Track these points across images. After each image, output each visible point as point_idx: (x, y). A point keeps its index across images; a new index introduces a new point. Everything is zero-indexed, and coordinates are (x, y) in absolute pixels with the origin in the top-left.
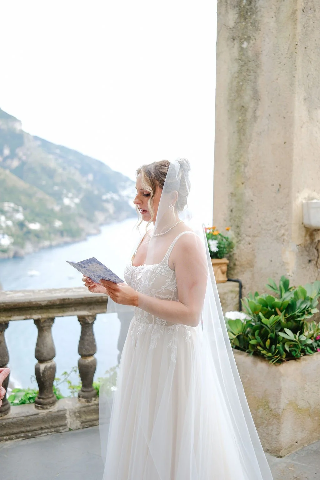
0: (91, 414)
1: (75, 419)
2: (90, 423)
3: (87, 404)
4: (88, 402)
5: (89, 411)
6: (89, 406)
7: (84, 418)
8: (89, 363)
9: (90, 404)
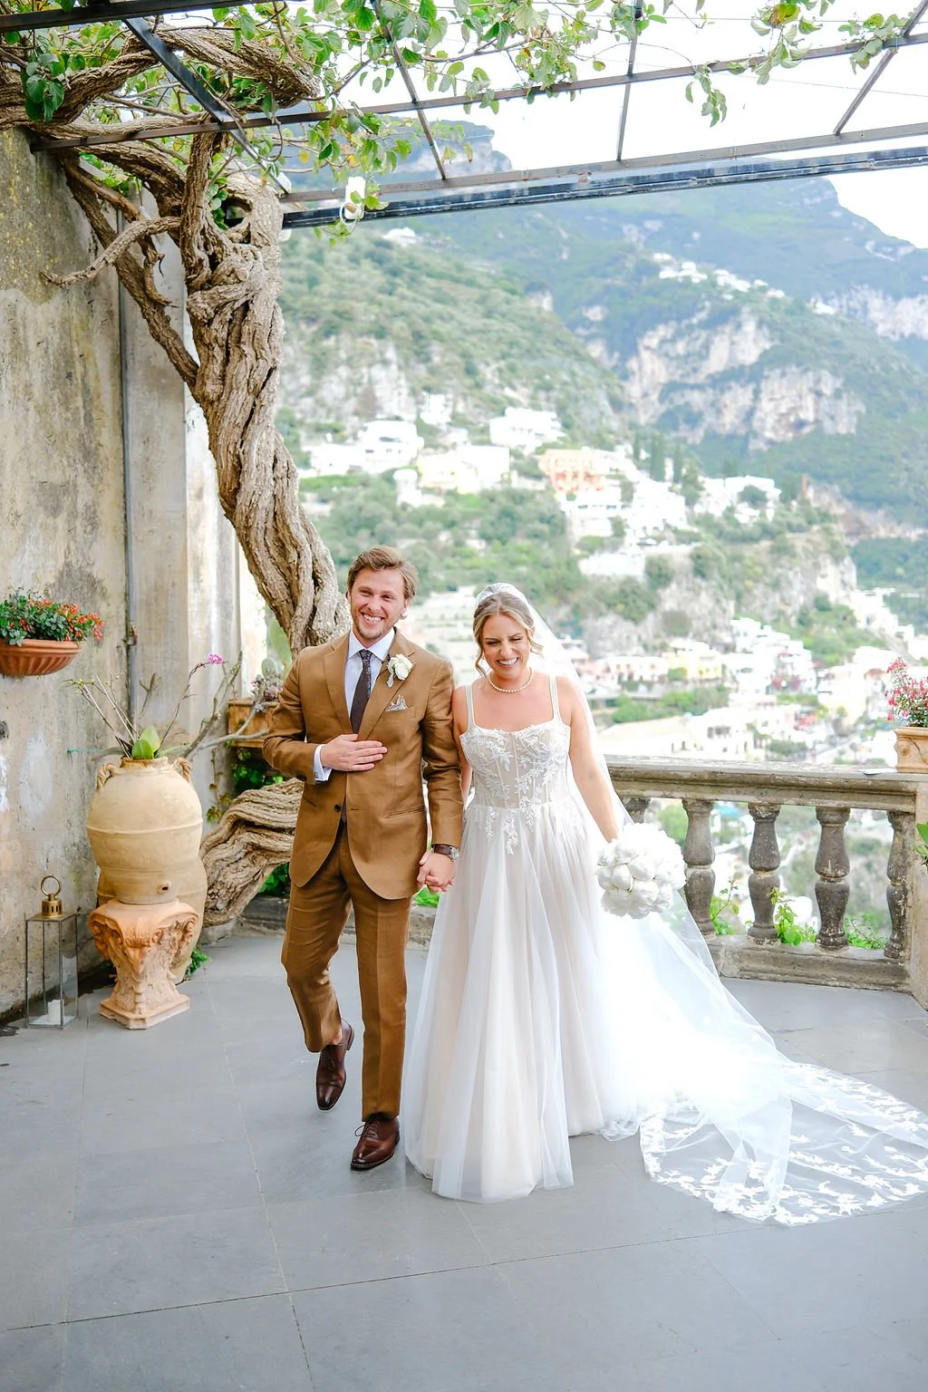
0: (759, 961)
1: (731, 961)
2: (754, 974)
3: (756, 946)
4: (758, 942)
5: (757, 956)
6: (758, 949)
7: (745, 964)
8: (761, 880)
9: (760, 947)
